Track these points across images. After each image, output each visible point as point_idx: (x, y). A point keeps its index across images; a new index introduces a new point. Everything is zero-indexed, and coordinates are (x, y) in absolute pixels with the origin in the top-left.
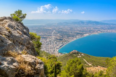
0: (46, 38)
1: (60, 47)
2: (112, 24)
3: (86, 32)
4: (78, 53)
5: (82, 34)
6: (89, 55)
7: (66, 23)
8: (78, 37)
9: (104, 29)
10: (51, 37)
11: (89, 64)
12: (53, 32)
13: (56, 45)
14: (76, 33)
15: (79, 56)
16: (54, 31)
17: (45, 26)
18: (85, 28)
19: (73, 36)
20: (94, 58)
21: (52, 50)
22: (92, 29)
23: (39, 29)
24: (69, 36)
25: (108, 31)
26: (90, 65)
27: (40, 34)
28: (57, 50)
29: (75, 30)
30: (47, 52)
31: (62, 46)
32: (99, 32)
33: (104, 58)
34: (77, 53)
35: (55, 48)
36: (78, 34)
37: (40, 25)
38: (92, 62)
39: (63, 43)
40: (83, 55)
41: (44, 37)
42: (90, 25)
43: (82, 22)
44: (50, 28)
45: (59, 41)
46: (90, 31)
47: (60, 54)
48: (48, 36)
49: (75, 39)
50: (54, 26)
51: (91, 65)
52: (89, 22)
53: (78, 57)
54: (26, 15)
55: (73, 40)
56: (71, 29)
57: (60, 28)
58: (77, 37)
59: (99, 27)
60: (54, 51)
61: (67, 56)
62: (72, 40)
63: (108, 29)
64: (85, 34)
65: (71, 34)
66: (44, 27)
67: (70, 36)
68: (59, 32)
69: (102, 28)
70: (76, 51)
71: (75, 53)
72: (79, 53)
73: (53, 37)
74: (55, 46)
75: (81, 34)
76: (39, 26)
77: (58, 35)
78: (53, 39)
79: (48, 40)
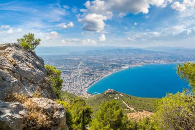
0: (69, 72)
1: (90, 85)
2: (160, 52)
3: (125, 64)
5: (120, 66)
6: (130, 96)
7: (97, 51)
8: (115, 71)
9: (149, 60)
10: (76, 71)
11: (131, 108)
12: (80, 65)
13: (84, 82)
14: (111, 65)
15: (116, 96)
16: (81, 62)
17: (68, 56)
18: (124, 58)
19: (107, 69)
20: (137, 100)
22: (133, 59)
23: (60, 60)
24: (101, 69)
25: (155, 61)
27: (61, 67)
28: (86, 89)
29: (110, 61)
30: (72, 92)
31: (93, 83)
32: (142, 63)
33: (151, 99)
34: (114, 93)
35: (83, 88)
36: (114, 66)
37: (60, 54)
38: (134, 105)
39: (93, 79)
40: (121, 95)
41: (67, 72)
42: (130, 53)
43: (120, 50)
44: (76, 59)
45: (88, 77)
46: (130, 62)
47: (89, 95)
48: (73, 69)
49: (110, 73)
50: (81, 55)
51: (133, 109)
52: (129, 50)
53: (115, 98)
54: (40, 40)
55: (108, 75)
56: (105, 59)
57: (89, 59)
58: (114, 70)
59: (142, 56)
60: (81, 91)
61: (99, 98)
62: (106, 75)
63: (155, 59)
64: (124, 66)
65: (104, 66)
66: (66, 56)
67: (103, 69)
68: (88, 64)
69: (146, 58)
70: (113, 90)
71: (110, 93)
72: (116, 93)
73: (80, 71)
74: (82, 84)
75: (119, 66)
76: (60, 56)
77: (87, 68)
78: (80, 73)
79: (72, 76)
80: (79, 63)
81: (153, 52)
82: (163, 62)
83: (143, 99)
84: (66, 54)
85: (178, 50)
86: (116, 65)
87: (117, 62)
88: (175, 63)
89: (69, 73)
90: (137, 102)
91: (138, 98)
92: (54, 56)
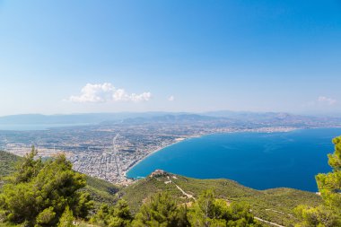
0: (100, 149)
1: (131, 165)
2: (223, 118)
3: (179, 134)
4: (165, 175)
5: (172, 139)
6: (187, 178)
7: (141, 118)
8: (165, 145)
9: (211, 128)
10: (110, 147)
11: (188, 196)
12: (115, 138)
13: (121, 162)
14: (160, 137)
15: (167, 180)
16: (118, 135)
17: (99, 126)
18: (177, 127)
19: (155, 143)
20: (197, 182)
21: (113, 174)
22: (189, 128)
24: (146, 143)
25: (218, 130)
26: (190, 196)
27: (88, 143)
28: (125, 173)
29: (158, 132)
30: (103, 178)
31: (134, 163)
32: (201, 133)
35: (120, 170)
36: (164, 138)
38: (193, 190)
39: (135, 158)
40: (174, 177)
41: (97, 149)
42: (185, 121)
43: (171, 116)
44: (110, 130)
45: (128, 155)
46: (186, 132)
47: (129, 181)
48: (105, 145)
49: (159, 148)
50: (117, 125)
52: (184, 116)
53: (166, 183)
55: (155, 151)
56: (151, 129)
57: (128, 130)
58: (163, 143)
59: (201, 123)
60: (118, 175)
61: (143, 184)
62: (153, 151)
63: (218, 127)
64: (177, 138)
65: (150, 138)
67: (149, 143)
68: (127, 137)
69: (207, 126)
70: (162, 172)
71: (159, 176)
72: (168, 175)
73: (116, 148)
74: (119, 165)
75: (170, 138)
76: (87, 127)
77: (126, 142)
78: (116, 150)
79: (104, 154)
80: (114, 135)
81: (215, 118)
82: (228, 131)
83: (205, 181)
84: (96, 124)
85: (245, 114)
86: (166, 137)
87: (168, 133)
88: (242, 131)
89: (100, 151)
90: (196, 185)
91: (197, 180)
92: (78, 128)
